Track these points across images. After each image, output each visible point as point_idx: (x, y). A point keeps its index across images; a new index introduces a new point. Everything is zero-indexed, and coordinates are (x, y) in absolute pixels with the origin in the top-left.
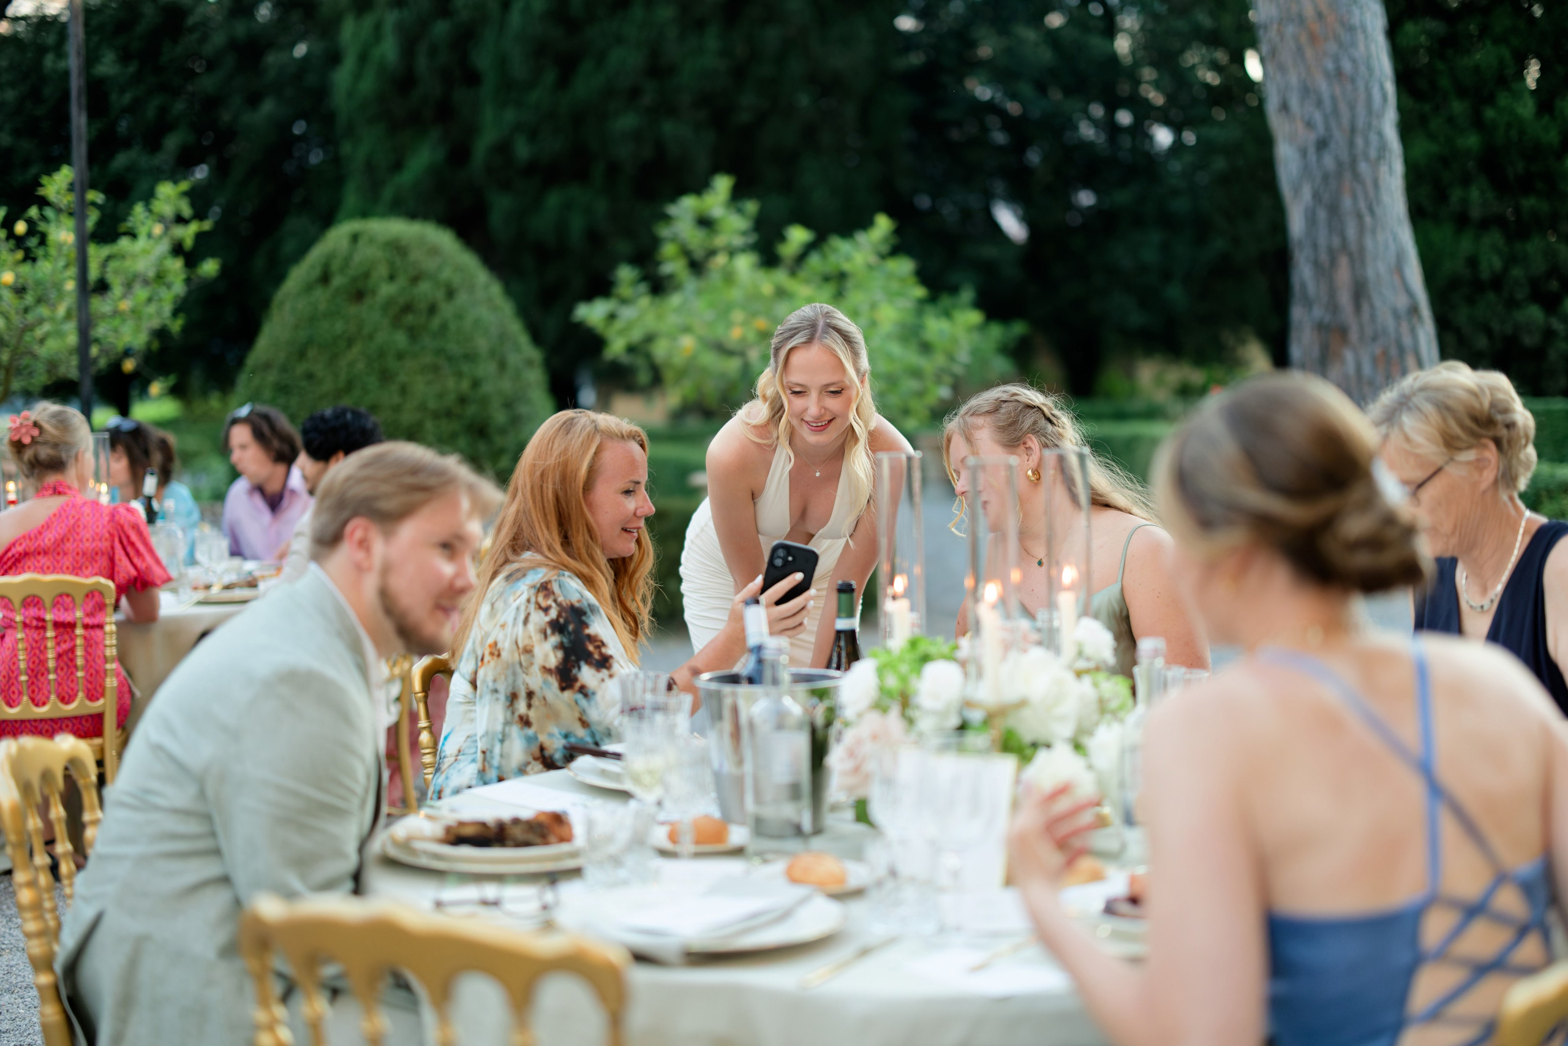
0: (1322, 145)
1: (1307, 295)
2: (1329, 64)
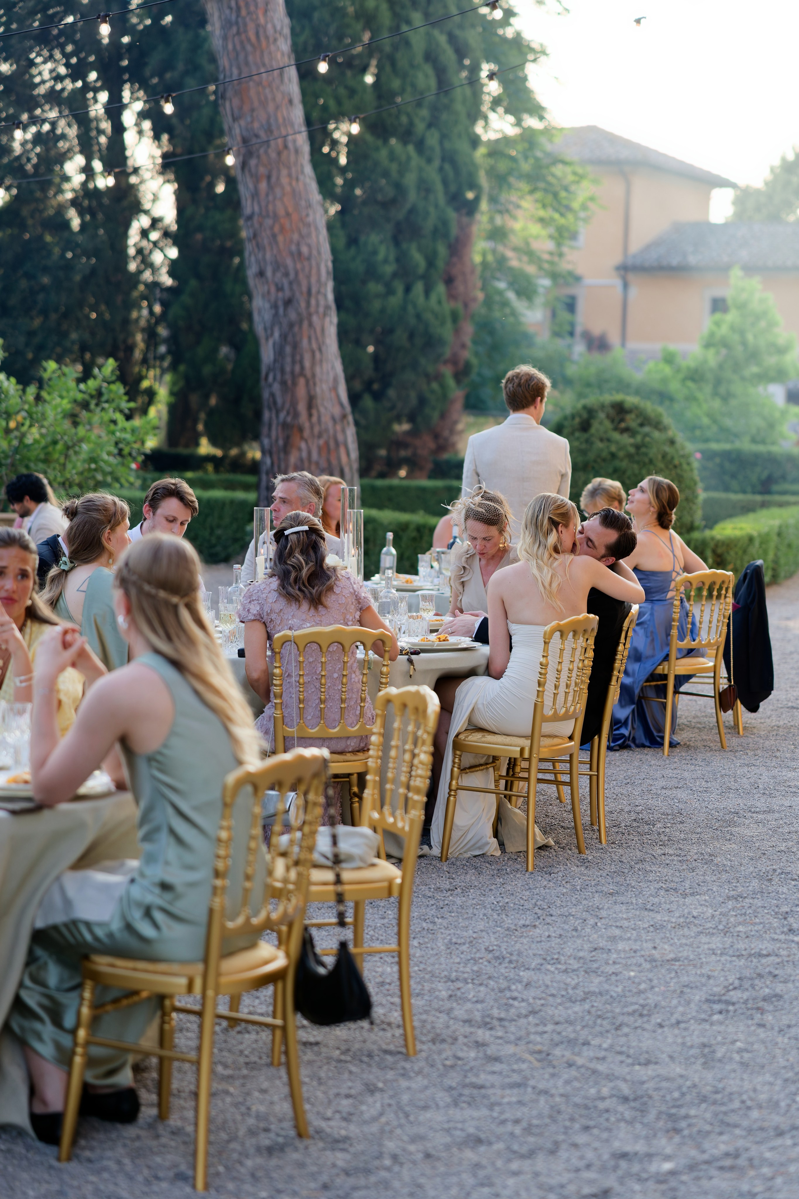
0: (288, 302)
1: (275, 403)
2: (294, 248)
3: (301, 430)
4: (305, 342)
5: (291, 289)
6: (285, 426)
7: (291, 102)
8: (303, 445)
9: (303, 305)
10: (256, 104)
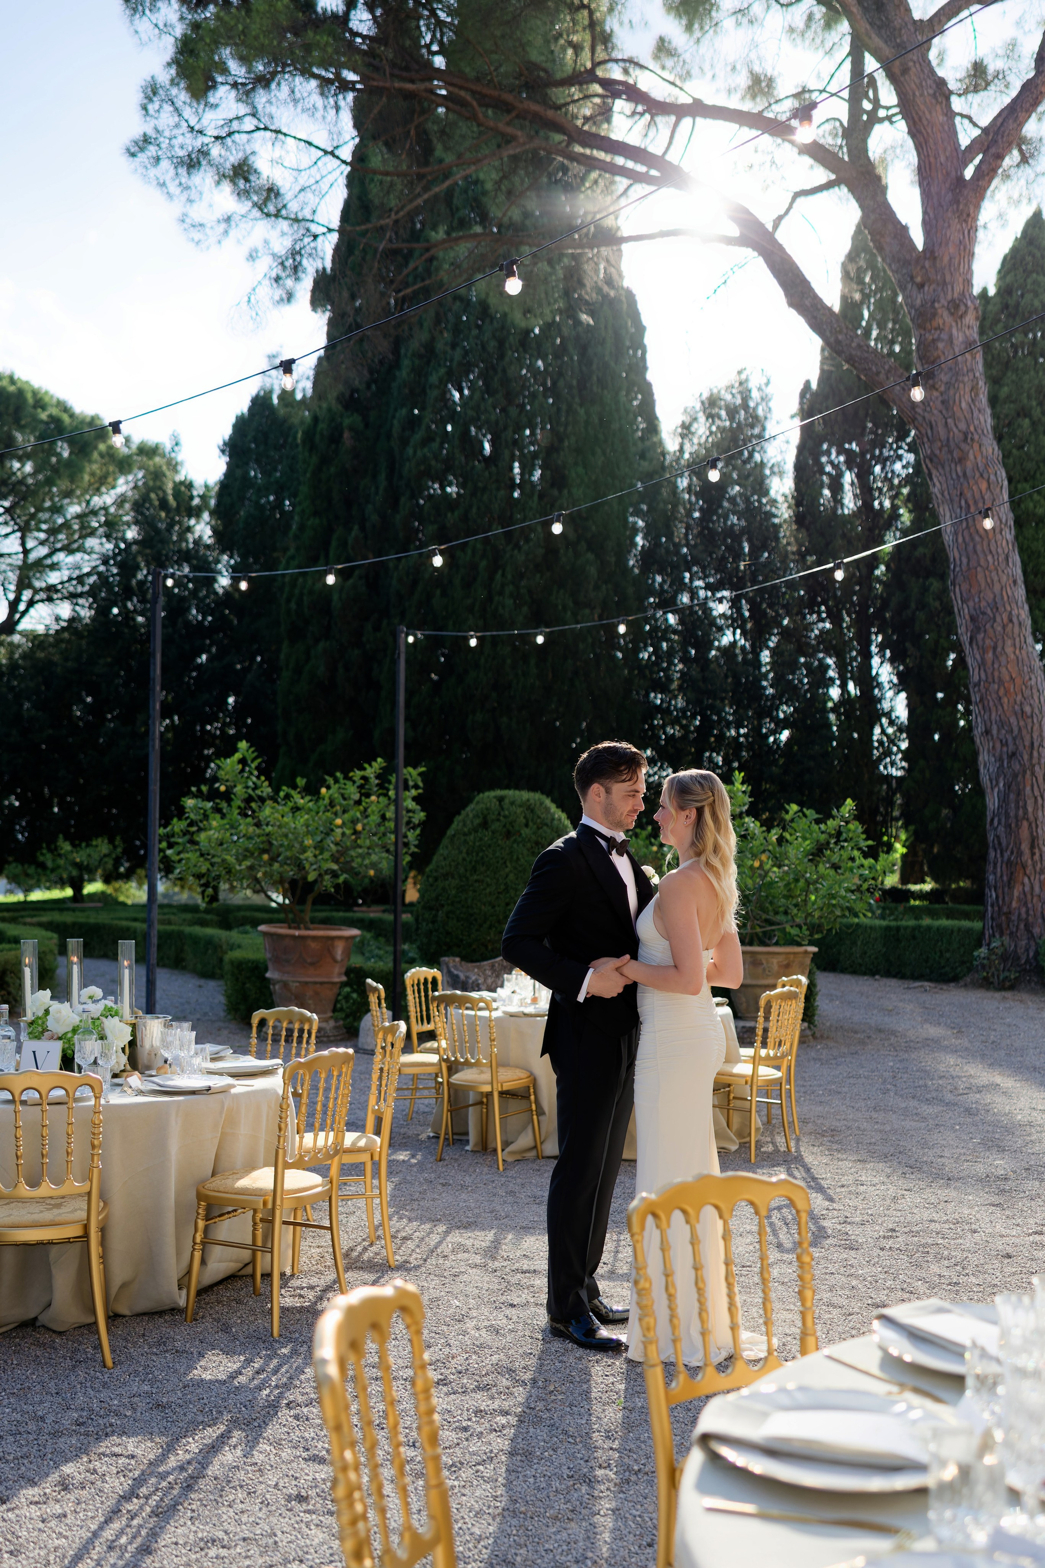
1: (1000, 843)
2: (1017, 708)
3: (1024, 867)
4: (1028, 788)
5: (1015, 744)
6: (1009, 863)
7: (1015, 582)
8: (1026, 880)
9: (1026, 757)
10: (983, 585)
